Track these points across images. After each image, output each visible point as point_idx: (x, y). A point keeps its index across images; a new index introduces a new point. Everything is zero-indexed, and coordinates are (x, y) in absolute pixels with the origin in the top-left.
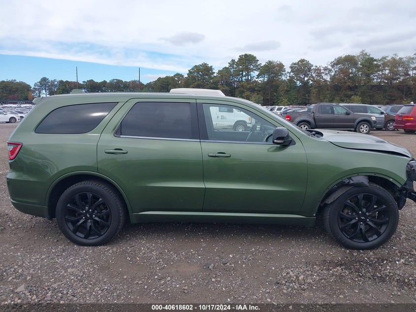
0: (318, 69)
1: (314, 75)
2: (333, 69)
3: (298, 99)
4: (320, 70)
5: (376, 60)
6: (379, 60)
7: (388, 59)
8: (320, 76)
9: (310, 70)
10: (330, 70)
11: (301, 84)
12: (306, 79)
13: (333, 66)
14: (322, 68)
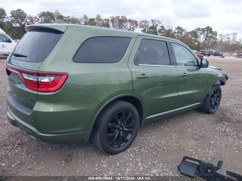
0: (31, 17)
1: (28, 21)
2: (40, 19)
3: (18, 36)
4: (32, 18)
5: (64, 17)
6: (66, 18)
7: (71, 17)
8: (32, 22)
9: (25, 17)
10: (38, 19)
11: (20, 26)
12: (23, 23)
13: (40, 17)
14: (33, 17)
